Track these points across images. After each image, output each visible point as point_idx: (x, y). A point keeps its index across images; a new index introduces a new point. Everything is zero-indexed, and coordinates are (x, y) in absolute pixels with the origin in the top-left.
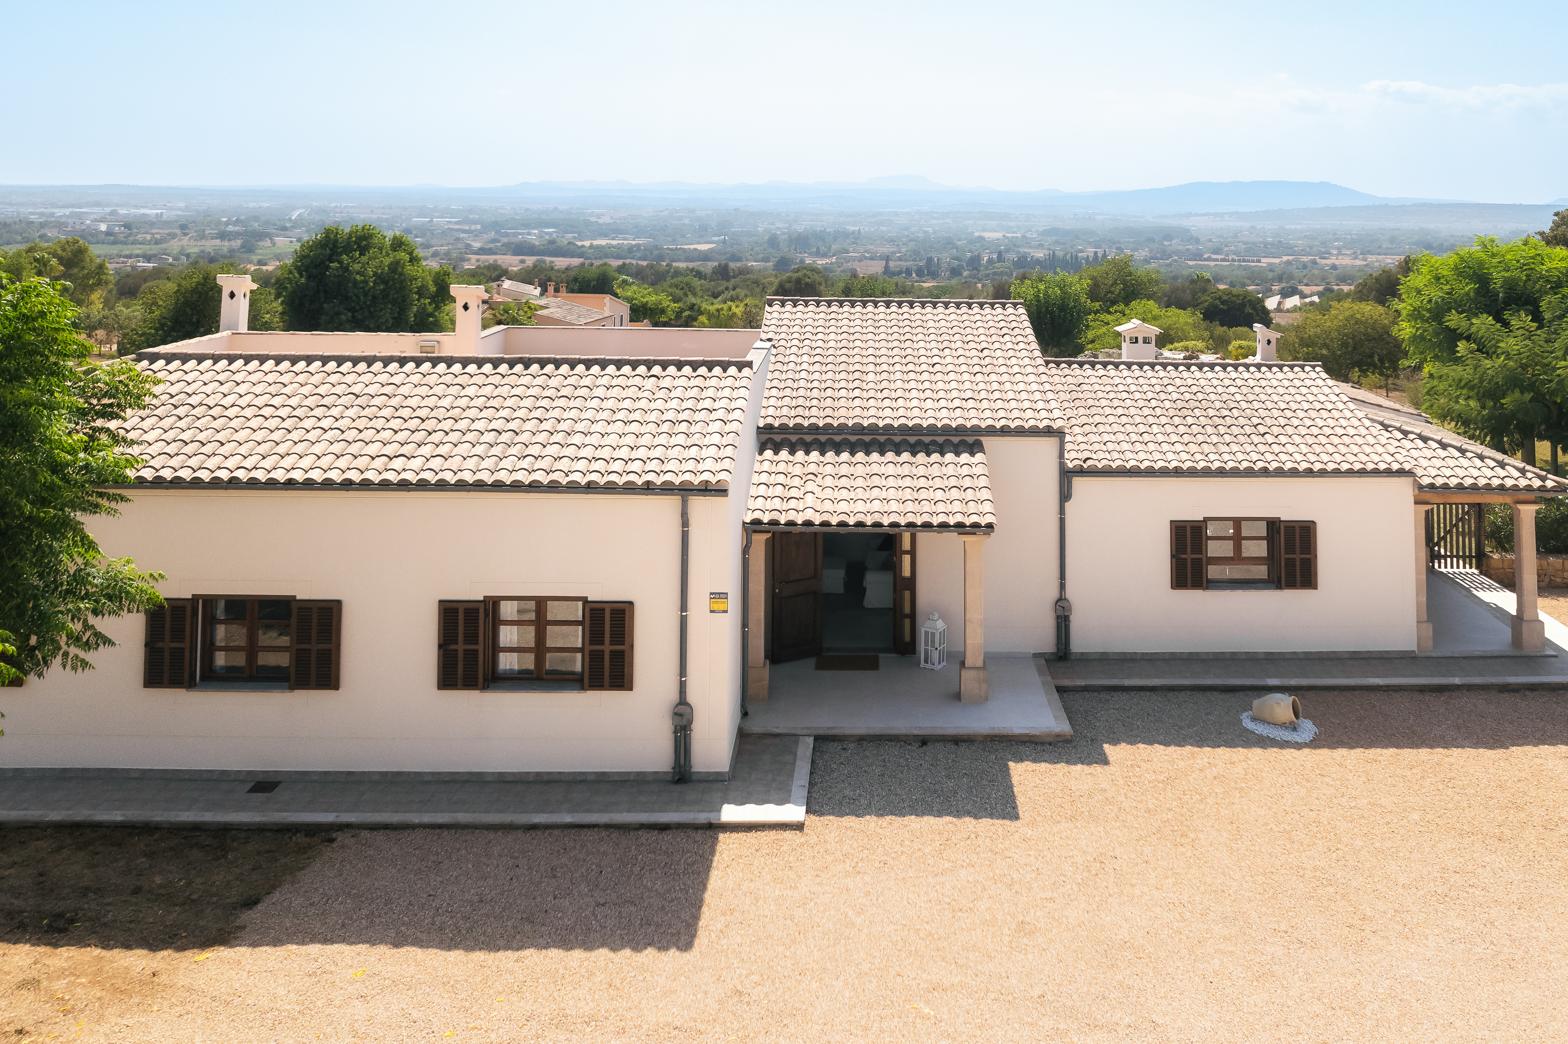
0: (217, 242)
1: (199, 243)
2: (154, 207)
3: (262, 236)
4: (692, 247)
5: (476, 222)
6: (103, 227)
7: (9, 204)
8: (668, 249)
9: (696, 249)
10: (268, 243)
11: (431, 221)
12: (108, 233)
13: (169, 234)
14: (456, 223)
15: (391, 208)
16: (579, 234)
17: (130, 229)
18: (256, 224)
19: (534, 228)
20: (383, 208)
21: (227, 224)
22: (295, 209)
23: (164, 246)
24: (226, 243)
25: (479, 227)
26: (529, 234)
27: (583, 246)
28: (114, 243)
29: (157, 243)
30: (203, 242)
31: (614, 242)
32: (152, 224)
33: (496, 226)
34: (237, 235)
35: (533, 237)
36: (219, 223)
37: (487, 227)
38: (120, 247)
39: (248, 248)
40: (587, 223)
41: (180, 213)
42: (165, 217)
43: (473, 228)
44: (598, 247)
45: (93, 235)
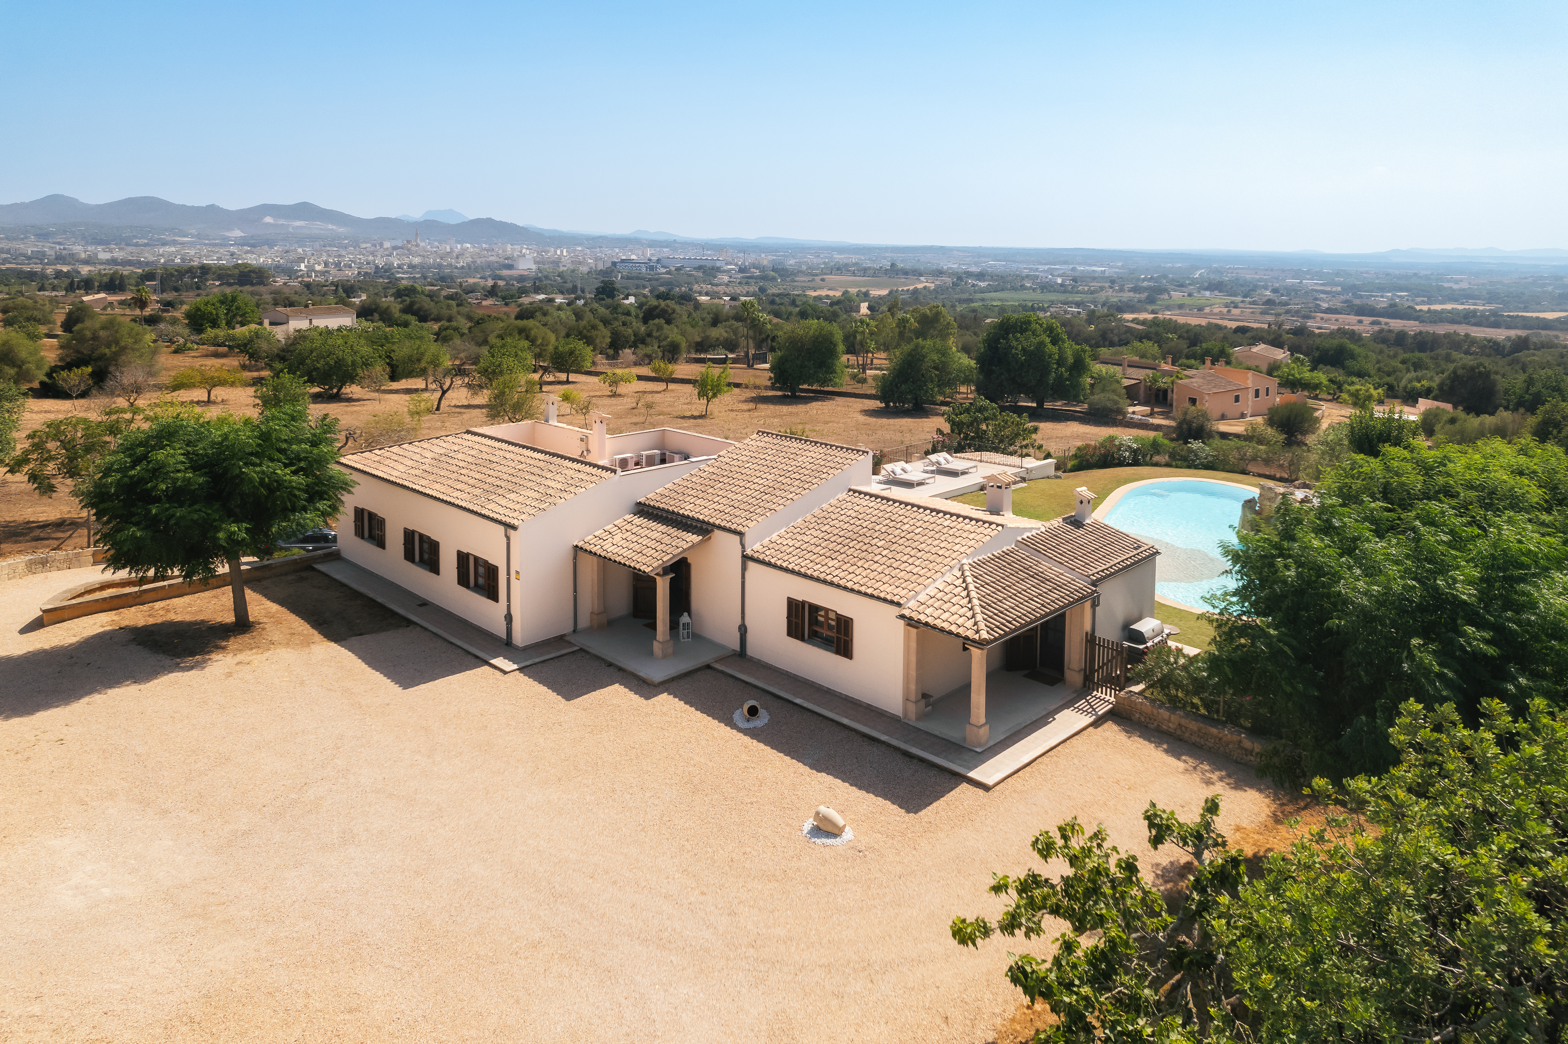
0: (1131, 294)
1: (1119, 295)
2: (1102, 266)
3: (1161, 290)
4: (1534, 315)
5: (1337, 285)
6: (1059, 281)
7: (1013, 261)
8: (1509, 316)
9: (1537, 318)
10: (1166, 296)
11: (1301, 283)
12: (1062, 285)
13: (1100, 287)
14: (1321, 285)
15: (1272, 270)
16: (1429, 298)
17: (1076, 282)
18: (1164, 281)
19: (1388, 292)
20: (1266, 270)
21: (1144, 280)
22: (1198, 269)
23: (1096, 295)
24: (1138, 296)
25: (1339, 289)
26: (1382, 297)
27: (1421, 310)
28: (1065, 292)
29: (1092, 293)
30: (1121, 294)
31: (1461, 307)
32: (1094, 279)
33: (1354, 289)
34: (1145, 289)
35: (1382, 301)
36: (1138, 279)
37: (1346, 289)
38: (1068, 295)
39: (1151, 300)
40: (1440, 289)
41: (1117, 270)
42: (1107, 274)
43: (1334, 289)
44: (1436, 311)
45: (1052, 286)
